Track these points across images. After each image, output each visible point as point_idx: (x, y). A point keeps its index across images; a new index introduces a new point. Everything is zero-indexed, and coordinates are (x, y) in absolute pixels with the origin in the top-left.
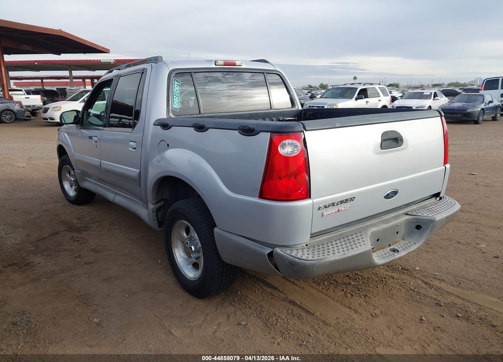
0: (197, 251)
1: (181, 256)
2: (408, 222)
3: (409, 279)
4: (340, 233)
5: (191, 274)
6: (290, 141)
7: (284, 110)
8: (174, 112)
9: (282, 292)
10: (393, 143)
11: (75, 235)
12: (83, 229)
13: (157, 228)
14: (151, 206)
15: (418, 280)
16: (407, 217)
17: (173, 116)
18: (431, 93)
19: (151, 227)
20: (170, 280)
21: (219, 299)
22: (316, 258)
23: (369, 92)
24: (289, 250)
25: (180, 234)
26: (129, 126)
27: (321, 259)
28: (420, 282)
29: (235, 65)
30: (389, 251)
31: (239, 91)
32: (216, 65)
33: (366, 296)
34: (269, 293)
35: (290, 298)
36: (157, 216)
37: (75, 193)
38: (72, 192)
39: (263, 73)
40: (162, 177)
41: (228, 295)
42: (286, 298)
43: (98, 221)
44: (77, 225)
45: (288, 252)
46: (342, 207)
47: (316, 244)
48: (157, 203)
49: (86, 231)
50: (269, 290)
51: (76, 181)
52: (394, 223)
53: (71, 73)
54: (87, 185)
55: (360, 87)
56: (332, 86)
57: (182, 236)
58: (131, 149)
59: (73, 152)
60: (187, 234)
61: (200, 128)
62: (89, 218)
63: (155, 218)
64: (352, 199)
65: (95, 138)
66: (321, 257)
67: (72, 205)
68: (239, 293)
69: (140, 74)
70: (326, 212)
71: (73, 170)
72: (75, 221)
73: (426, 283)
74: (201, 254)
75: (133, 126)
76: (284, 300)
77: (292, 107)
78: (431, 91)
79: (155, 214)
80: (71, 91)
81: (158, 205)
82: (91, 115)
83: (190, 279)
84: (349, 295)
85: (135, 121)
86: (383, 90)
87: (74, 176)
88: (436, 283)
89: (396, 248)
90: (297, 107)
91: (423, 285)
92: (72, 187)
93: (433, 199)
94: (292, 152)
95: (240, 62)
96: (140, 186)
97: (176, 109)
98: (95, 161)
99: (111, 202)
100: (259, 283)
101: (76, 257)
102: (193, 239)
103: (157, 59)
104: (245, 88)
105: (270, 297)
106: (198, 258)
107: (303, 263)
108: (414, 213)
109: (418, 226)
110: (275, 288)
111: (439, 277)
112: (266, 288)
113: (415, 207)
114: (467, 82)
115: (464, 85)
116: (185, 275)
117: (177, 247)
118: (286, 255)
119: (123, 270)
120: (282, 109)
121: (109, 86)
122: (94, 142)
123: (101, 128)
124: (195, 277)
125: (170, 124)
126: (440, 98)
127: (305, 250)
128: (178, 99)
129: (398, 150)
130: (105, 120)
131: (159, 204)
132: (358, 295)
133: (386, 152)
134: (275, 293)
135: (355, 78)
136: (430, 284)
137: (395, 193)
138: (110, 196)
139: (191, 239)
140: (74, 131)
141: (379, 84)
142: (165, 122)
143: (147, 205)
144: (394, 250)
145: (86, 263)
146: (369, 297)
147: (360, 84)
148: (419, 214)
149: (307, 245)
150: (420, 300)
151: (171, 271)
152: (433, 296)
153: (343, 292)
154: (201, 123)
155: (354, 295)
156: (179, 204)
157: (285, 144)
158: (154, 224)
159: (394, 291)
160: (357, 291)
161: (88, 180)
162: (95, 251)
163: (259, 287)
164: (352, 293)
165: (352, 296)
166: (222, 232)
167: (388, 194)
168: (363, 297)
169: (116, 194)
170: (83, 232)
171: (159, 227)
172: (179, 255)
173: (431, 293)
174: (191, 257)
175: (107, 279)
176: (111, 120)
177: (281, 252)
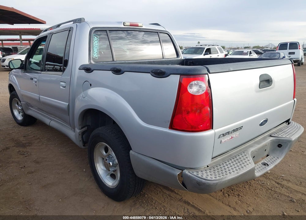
0: (114, 165)
1: (101, 169)
2: (273, 142)
3: (265, 180)
4: (229, 154)
5: (110, 183)
6: (196, 82)
7: (171, 59)
8: (94, 59)
9: (178, 194)
10: (266, 83)
11: (21, 149)
12: (27, 144)
13: (83, 147)
14: (78, 131)
15: (272, 181)
16: (272, 138)
17: (93, 63)
18: (248, 52)
19: (78, 146)
20: (93, 186)
21: (131, 201)
22: (218, 178)
23: (212, 51)
24: (195, 171)
25: (100, 152)
26: (60, 70)
27: (222, 179)
28: (274, 183)
29: (138, 26)
30: (261, 165)
31: (134, 46)
32: (124, 25)
33: (239, 195)
34: (168, 195)
35: (184, 199)
36: (82, 137)
37: (22, 118)
38: (20, 117)
39: (157, 32)
40: (86, 109)
41: (138, 198)
42: (182, 199)
43: (38, 138)
44: (23, 142)
45: (195, 173)
46: (234, 135)
47: (214, 165)
48: (82, 128)
49: (29, 146)
50: (168, 192)
51: (22, 109)
52: (264, 143)
53: (21, 37)
54: (31, 112)
55: (206, 47)
56: (185, 47)
57: (102, 154)
58: (62, 87)
59: (20, 89)
60: (106, 152)
61: (117, 71)
62: (32, 136)
63: (81, 139)
64: (241, 128)
65: (35, 79)
66: (222, 177)
67: (20, 126)
68: (146, 196)
69: (68, 32)
70: (224, 139)
71: (20, 102)
72: (22, 139)
73: (278, 183)
74: (118, 168)
75: (63, 71)
76: (181, 200)
77: (177, 57)
78: (248, 50)
79: (80, 136)
80: (21, 48)
81: (82, 130)
82: (32, 63)
83: (109, 186)
84: (227, 194)
85: (65, 67)
86: (220, 49)
87: (21, 106)
88: (285, 183)
89: (266, 162)
90: (180, 57)
91: (277, 185)
92: (20, 113)
93: (285, 124)
94: (198, 91)
95: (142, 24)
96: (69, 115)
97: (96, 57)
98: (35, 96)
99: (48, 125)
100: (160, 187)
101: (22, 168)
102: (111, 156)
103: (81, 20)
104: (138, 44)
105: (169, 198)
106: (115, 171)
107: (208, 183)
108: (276, 135)
109: (280, 145)
110: (172, 191)
111: (286, 178)
112: (165, 191)
113: (274, 130)
114: (264, 46)
115: (262, 48)
116: (105, 183)
117: (98, 162)
118: (193, 176)
119: (57, 178)
120: (171, 58)
121: (45, 41)
122: (34, 82)
123: (39, 72)
124: (114, 185)
125: (92, 69)
126: (253, 55)
127: (208, 171)
128: (97, 50)
129: (270, 89)
130: (42, 66)
131: (84, 129)
132: (232, 194)
133: (262, 91)
134: (172, 194)
135: (199, 43)
136: (281, 184)
137: (266, 121)
138: (47, 121)
139: (109, 156)
140: (20, 74)
141: (218, 46)
142: (88, 67)
143: (75, 129)
144: (265, 164)
145: (29, 173)
146: (242, 197)
147: (206, 45)
148: (280, 136)
149: (208, 166)
150: (278, 198)
151: (93, 178)
152: (285, 194)
153: (222, 193)
154: (118, 68)
155: (230, 194)
156: (100, 130)
157: (192, 84)
158: (80, 144)
159: (258, 191)
160: (232, 192)
161: (31, 109)
162: (37, 162)
163: (160, 190)
164: (228, 193)
165: (229, 195)
166: (136, 154)
167: (262, 123)
168: (237, 196)
169: (51, 120)
170: (28, 147)
171: (83, 146)
172: (100, 169)
173: (284, 191)
174: (109, 171)
175: (45, 186)
176: (46, 66)
177: (189, 174)
